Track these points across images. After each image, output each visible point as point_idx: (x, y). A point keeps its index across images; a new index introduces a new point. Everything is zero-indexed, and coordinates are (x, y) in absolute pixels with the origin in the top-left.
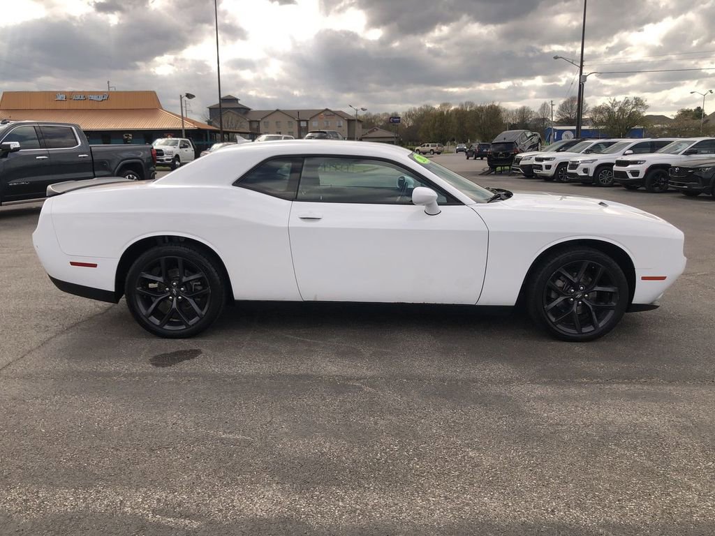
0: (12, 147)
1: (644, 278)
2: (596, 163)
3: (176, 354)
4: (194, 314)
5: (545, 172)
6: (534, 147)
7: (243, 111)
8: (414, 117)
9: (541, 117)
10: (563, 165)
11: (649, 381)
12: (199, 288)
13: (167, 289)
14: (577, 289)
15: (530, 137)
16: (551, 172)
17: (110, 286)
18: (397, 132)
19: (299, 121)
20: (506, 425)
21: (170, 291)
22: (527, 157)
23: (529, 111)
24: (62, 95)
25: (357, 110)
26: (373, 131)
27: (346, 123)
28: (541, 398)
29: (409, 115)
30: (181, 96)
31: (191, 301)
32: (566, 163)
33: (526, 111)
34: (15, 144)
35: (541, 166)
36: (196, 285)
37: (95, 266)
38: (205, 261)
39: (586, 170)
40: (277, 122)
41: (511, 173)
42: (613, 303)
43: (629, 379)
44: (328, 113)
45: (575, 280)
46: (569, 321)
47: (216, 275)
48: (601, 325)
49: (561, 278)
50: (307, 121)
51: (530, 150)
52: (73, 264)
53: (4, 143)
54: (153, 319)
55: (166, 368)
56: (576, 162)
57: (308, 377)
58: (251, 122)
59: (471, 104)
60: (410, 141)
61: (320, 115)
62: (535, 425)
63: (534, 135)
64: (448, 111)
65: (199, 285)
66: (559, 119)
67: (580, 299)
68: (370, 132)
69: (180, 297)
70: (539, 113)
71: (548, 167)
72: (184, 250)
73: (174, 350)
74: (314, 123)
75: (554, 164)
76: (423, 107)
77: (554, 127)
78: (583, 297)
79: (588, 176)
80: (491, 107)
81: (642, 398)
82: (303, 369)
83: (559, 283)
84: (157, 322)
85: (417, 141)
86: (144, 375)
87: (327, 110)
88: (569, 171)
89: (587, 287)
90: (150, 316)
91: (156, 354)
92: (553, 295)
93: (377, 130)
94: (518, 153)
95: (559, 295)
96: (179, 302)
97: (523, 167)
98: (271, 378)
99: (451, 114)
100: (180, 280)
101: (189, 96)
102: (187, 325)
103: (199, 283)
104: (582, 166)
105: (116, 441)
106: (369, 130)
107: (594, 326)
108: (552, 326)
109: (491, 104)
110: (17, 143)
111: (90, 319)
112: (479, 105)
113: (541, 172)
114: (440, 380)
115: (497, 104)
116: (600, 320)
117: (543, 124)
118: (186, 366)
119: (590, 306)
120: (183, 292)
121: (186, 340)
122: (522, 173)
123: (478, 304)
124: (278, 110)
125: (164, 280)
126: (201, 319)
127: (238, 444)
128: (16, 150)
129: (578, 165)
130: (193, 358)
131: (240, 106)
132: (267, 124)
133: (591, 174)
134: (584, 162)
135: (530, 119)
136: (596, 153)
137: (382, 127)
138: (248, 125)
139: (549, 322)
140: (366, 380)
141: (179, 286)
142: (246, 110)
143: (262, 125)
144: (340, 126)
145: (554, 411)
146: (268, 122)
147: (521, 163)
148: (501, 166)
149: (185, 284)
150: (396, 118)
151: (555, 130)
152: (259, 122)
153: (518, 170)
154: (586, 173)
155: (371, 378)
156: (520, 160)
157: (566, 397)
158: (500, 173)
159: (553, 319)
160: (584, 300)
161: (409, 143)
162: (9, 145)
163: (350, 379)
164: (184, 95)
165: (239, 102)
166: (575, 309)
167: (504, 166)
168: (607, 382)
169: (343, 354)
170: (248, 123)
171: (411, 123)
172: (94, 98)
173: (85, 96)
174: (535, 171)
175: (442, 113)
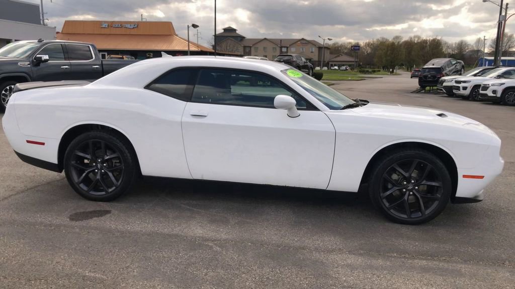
0: (43, 59)
1: (464, 176)
2: (504, 87)
3: (91, 212)
4: (112, 185)
5: (462, 92)
6: (458, 72)
7: (239, 39)
8: (372, 46)
9: (476, 49)
10: (477, 87)
11: (448, 259)
12: (118, 164)
13: (94, 164)
14: (409, 182)
15: (454, 64)
16: (467, 92)
17: (54, 160)
18: (357, 57)
19: (281, 47)
20: (307, 284)
21: (96, 166)
22: (449, 80)
23: (466, 44)
24: (105, 24)
25: (324, 40)
26: (338, 56)
27: (317, 49)
28: (348, 266)
29: (368, 45)
30: (188, 26)
31: (110, 174)
32: (479, 86)
33: (464, 44)
34: (46, 57)
35: (459, 87)
36: (115, 162)
37: (43, 144)
38: (120, 144)
39: (494, 92)
40: (264, 48)
41: (436, 93)
42: (438, 195)
43: (432, 256)
44: (304, 42)
45: (407, 175)
46: (401, 208)
47: (129, 155)
48: (428, 212)
49: (397, 172)
50: (287, 48)
51: (454, 74)
52: (28, 142)
53: (38, 56)
54: (82, 185)
55: (77, 222)
56: (487, 85)
57: (177, 236)
58: (245, 47)
59: (419, 37)
60: (368, 65)
61: (297, 43)
62: (331, 285)
63: (459, 62)
64: (399, 42)
65: (118, 163)
66: (491, 51)
67: (411, 190)
68: (336, 57)
69: (103, 171)
70: (474, 46)
71: (465, 88)
72: (105, 135)
73: (91, 210)
74: (292, 49)
75: (469, 86)
76: (380, 39)
77: (485, 58)
78: (414, 188)
79: (496, 97)
80: (434, 40)
81: (433, 273)
82: (177, 230)
83: (395, 177)
84: (85, 188)
85: (373, 65)
86: (58, 226)
87: (303, 39)
88: (481, 92)
89: (417, 181)
90: (80, 183)
91: (78, 211)
92: (390, 186)
93: (342, 55)
94: (443, 76)
95: (394, 185)
96: (102, 175)
97: (445, 87)
98: (149, 235)
99: (401, 45)
100: (103, 158)
101: (195, 26)
102: (107, 192)
103: (118, 161)
104: (492, 88)
105: (8, 271)
106: (336, 55)
107: (421, 213)
108: (387, 210)
109: (434, 37)
110: (47, 56)
111: (49, 183)
112: (424, 39)
113: (459, 92)
114: (277, 246)
115: (439, 38)
116: (426, 208)
117: (477, 55)
118: (94, 222)
119: (418, 196)
120: (105, 166)
121: (105, 203)
122: (444, 93)
123: (327, 189)
124: (265, 39)
125: (92, 158)
126: (117, 188)
127: (94, 281)
128: (46, 61)
129: (488, 88)
130: (101, 216)
131: (238, 35)
132: (256, 49)
133: (499, 95)
134: (493, 85)
135: (467, 51)
136: (505, 78)
137: (346, 54)
138: (242, 50)
139: (384, 206)
140: (219, 242)
141: (103, 162)
142: (242, 38)
143: (253, 49)
144: (312, 52)
145: (353, 276)
146: (258, 48)
147: (445, 84)
148: (430, 86)
149: (107, 161)
150: (356, 46)
151: (486, 60)
152: (251, 47)
153: (441, 90)
154: (495, 94)
155: (224, 240)
156: (444, 81)
157: (371, 267)
158: (429, 92)
159: (387, 204)
160: (414, 191)
161: (367, 67)
162: (41, 57)
163: (207, 240)
164: (190, 25)
165: (237, 32)
166: (406, 197)
167: (433, 86)
168: (413, 258)
169: (212, 222)
170: (242, 48)
171: (369, 51)
172: (128, 26)
173: (121, 25)
174: (454, 91)
175: (393, 44)
